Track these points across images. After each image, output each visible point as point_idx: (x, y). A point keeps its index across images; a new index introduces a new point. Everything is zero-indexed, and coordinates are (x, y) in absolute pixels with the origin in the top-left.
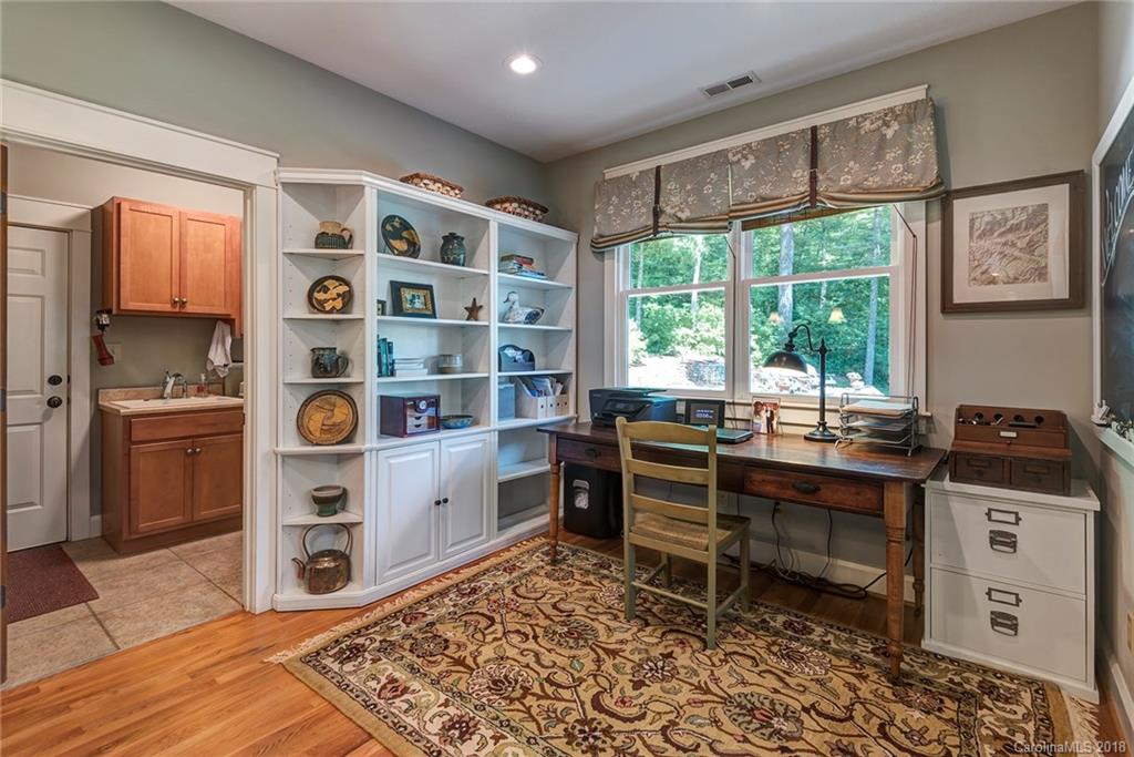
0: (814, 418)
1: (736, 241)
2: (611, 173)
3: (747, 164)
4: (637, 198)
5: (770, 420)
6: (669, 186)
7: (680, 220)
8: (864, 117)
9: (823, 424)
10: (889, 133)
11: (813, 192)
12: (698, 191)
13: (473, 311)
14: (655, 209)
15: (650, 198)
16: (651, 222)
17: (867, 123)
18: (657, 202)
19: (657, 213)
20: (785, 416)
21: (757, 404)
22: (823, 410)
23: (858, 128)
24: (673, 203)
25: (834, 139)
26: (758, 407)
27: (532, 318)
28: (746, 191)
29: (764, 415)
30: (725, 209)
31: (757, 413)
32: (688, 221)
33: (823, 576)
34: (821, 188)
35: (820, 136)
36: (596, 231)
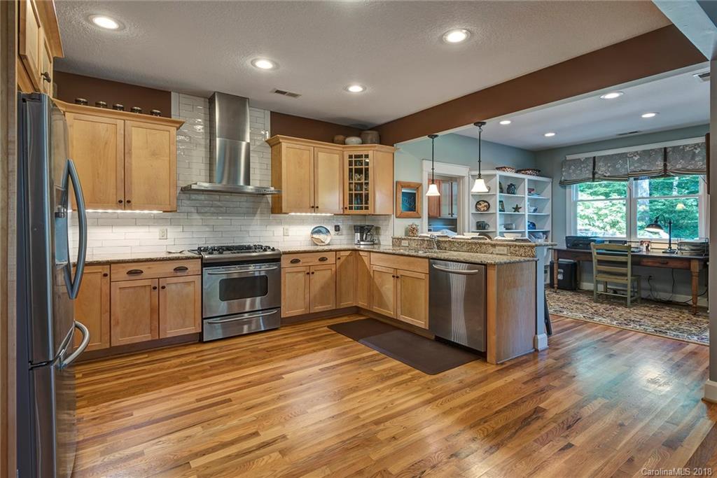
0: (666, 246)
1: (631, 184)
2: (569, 157)
3: (636, 158)
4: (584, 167)
5: (647, 247)
6: (600, 164)
7: (605, 176)
8: (686, 146)
9: (670, 247)
10: (697, 151)
11: (665, 170)
12: (614, 166)
13: (517, 209)
14: (593, 172)
15: (591, 167)
16: (591, 176)
17: (688, 148)
18: (594, 169)
19: (594, 174)
20: (654, 246)
21: (641, 242)
22: (670, 244)
23: (684, 149)
24: (601, 169)
25: (673, 152)
26: (642, 243)
27: (535, 211)
28: (635, 168)
29: (645, 245)
30: (626, 173)
31: (641, 244)
32: (609, 177)
33: (671, 299)
34: (669, 168)
35: (668, 150)
36: (563, 178)
